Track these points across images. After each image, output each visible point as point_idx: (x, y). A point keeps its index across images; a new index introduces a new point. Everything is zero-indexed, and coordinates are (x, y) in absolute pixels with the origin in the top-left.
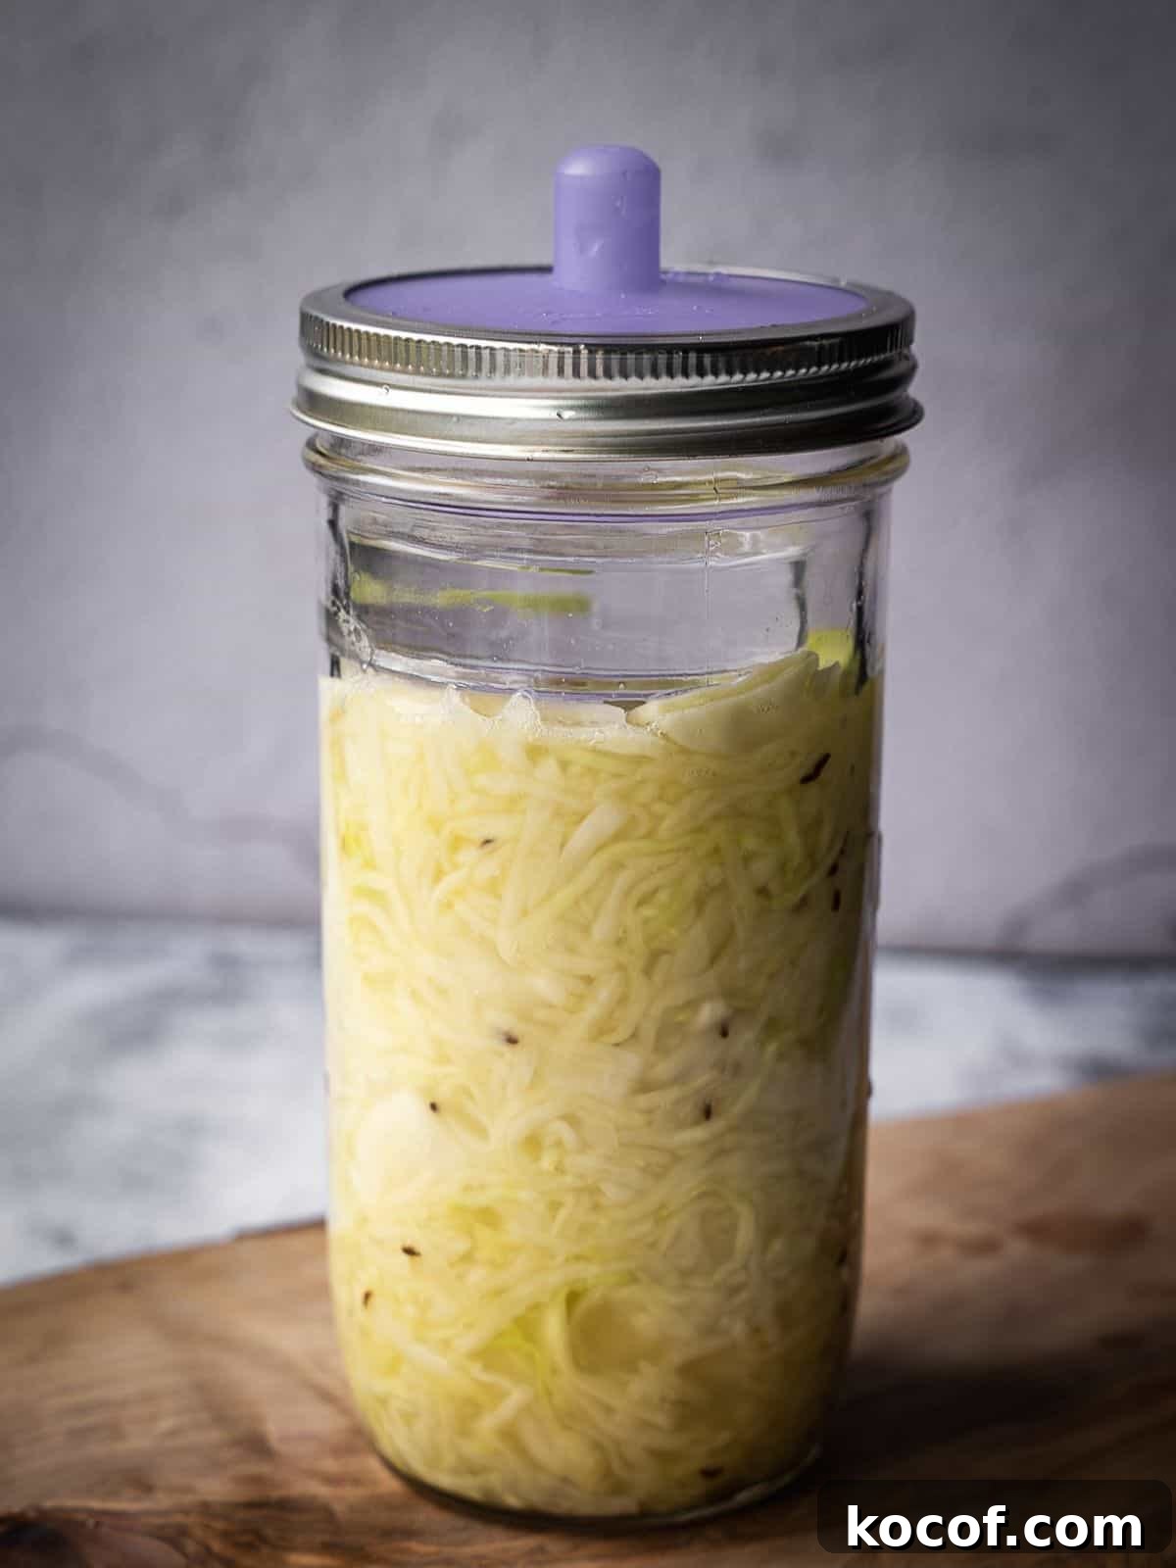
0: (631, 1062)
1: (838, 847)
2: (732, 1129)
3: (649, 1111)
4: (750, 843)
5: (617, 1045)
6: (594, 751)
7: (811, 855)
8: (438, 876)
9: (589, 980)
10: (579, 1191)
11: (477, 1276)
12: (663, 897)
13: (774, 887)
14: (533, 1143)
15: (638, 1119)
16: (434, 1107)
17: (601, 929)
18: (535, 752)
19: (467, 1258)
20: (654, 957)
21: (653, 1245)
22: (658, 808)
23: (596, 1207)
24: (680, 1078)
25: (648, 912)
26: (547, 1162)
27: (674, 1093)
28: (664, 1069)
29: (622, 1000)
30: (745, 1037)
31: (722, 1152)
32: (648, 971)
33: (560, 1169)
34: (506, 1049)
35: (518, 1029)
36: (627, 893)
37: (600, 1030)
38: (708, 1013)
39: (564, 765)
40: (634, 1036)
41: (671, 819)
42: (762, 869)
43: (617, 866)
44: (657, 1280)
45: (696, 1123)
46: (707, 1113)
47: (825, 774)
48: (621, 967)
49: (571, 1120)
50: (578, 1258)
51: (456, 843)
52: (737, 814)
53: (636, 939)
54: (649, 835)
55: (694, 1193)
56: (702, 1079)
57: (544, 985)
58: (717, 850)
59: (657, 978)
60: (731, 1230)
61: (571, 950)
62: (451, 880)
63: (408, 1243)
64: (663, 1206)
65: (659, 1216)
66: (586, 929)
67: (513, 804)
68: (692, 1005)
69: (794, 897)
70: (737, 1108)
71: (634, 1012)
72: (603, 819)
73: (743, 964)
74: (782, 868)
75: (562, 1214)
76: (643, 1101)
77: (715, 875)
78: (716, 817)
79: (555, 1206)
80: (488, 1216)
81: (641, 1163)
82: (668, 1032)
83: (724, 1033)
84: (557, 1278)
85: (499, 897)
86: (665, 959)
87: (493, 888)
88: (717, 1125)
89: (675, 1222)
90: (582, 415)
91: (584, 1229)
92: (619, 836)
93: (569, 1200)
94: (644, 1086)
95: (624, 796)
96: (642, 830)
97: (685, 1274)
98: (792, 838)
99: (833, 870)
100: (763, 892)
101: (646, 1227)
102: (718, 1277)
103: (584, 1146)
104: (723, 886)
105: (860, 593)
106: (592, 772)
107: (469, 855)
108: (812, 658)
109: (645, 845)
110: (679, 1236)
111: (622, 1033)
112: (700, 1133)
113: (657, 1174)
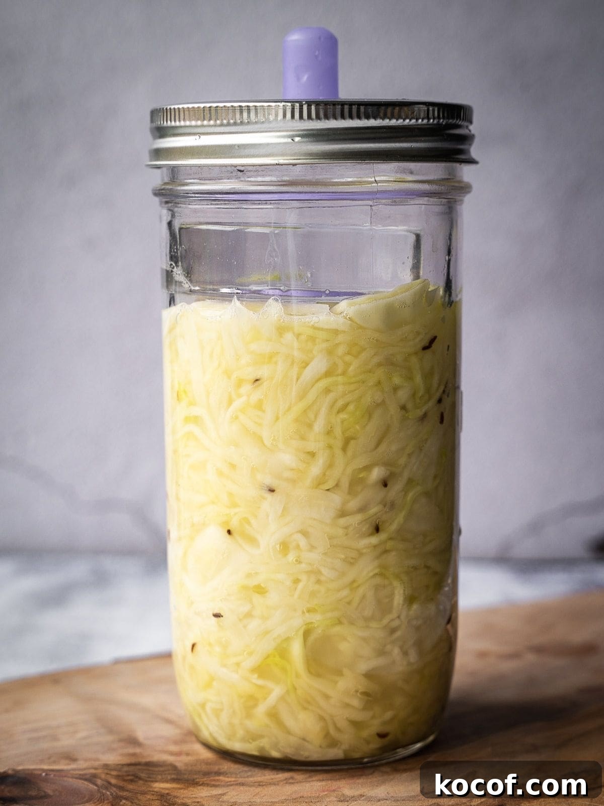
0: (336, 499)
1: (442, 388)
2: (391, 539)
3: (346, 528)
4: (397, 380)
5: (328, 490)
6: (314, 328)
7: (428, 390)
8: (230, 402)
9: (312, 454)
10: (309, 573)
11: (254, 625)
12: (351, 408)
13: (410, 406)
14: (285, 547)
15: (341, 532)
16: (229, 532)
17: (319, 426)
18: (281, 330)
19: (249, 615)
20: (347, 442)
21: (349, 603)
22: (348, 358)
23: (319, 582)
24: (362, 509)
25: (343, 416)
26: (291, 557)
27: (359, 517)
28: (353, 504)
29: (330, 465)
30: (396, 488)
31: (386, 551)
32: (344, 449)
33: (299, 562)
34: (269, 496)
35: (274, 483)
36: (332, 406)
37: (319, 482)
38: (377, 474)
39: (298, 336)
40: (337, 485)
41: (355, 365)
42: (403, 395)
43: (327, 391)
44: (352, 623)
45: (371, 534)
46: (377, 529)
47: (434, 345)
48: (330, 447)
49: (305, 533)
50: (309, 611)
51: (240, 383)
52: (389, 363)
53: (338, 431)
54: (344, 373)
55: (371, 574)
56: (374, 510)
57: (287, 458)
58: (379, 383)
59: (350, 453)
60: (391, 596)
61: (303, 438)
62: (238, 403)
63: (216, 612)
64: (354, 581)
65: (353, 585)
66: (310, 426)
67: (271, 358)
68: (368, 468)
69: (420, 413)
70: (394, 527)
71: (336, 473)
72: (318, 365)
73: (394, 448)
74: (414, 395)
75: (300, 586)
76: (343, 521)
77: (378, 397)
78: (379, 365)
79: (297, 581)
80: (260, 590)
81: (343, 556)
82: (356, 483)
83: (385, 485)
84: (298, 622)
85: (264, 411)
86: (352, 442)
87: (259, 406)
88: (383, 536)
89: (361, 591)
90: (305, 140)
91: (313, 594)
92: (328, 374)
93: (304, 578)
94: (342, 514)
95: (330, 352)
96: (340, 371)
97: (367, 620)
98: (418, 379)
99: (440, 401)
100: (403, 408)
101: (345, 593)
102: (385, 621)
103: (312, 548)
104: (383, 402)
105: (449, 253)
106: (312, 339)
107: (246, 388)
108: (426, 284)
109: (340, 379)
110: (364, 597)
111: (330, 484)
112: (374, 540)
113: (351, 562)
